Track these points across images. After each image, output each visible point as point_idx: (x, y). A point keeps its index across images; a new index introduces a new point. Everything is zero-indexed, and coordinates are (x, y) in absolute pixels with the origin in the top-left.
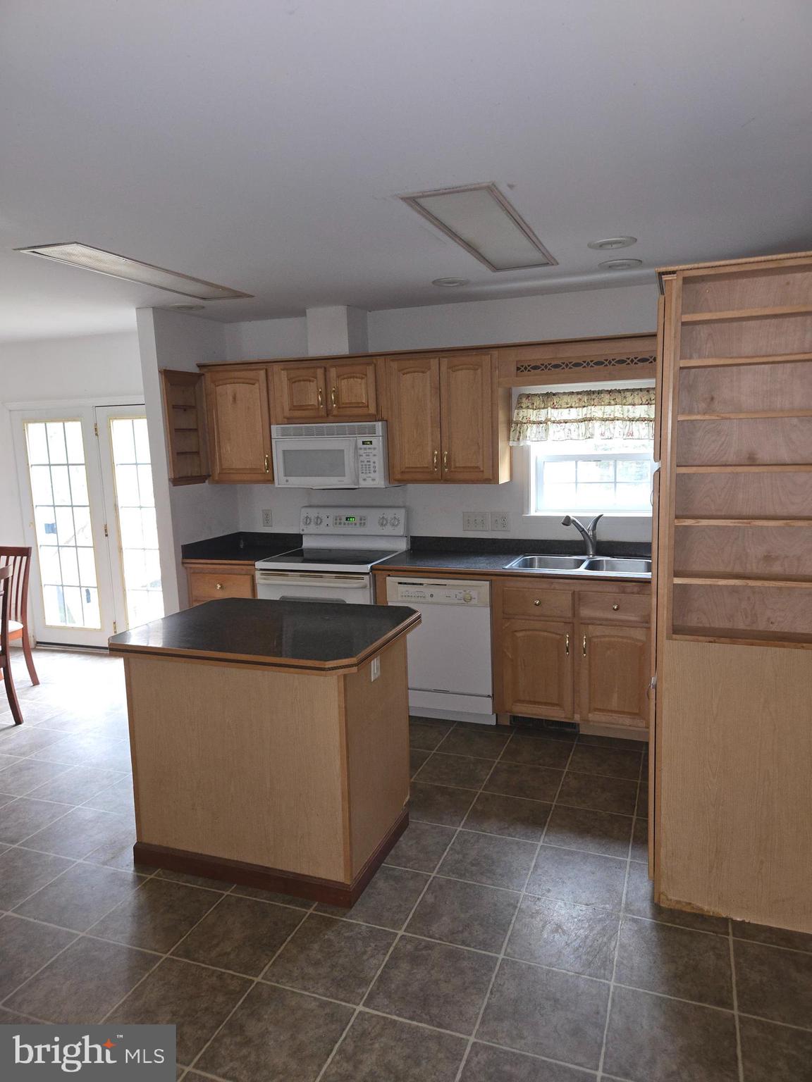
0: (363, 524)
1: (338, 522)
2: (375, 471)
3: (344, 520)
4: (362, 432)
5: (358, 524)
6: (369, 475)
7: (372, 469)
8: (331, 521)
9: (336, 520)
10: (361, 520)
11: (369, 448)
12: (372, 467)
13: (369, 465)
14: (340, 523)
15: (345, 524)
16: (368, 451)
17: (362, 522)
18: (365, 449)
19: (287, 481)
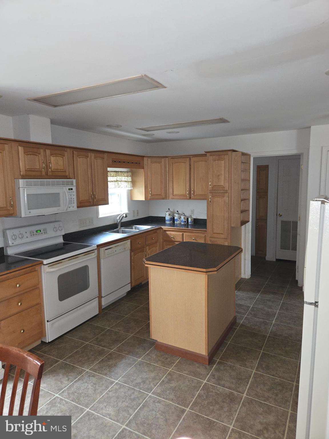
0: (46, 233)
1: (32, 234)
2: (74, 203)
3: (35, 233)
4: (68, 184)
5: (43, 233)
6: (71, 205)
7: (73, 202)
8: (28, 234)
9: (31, 233)
10: (44, 230)
11: (72, 192)
12: (72, 201)
13: (72, 200)
14: (34, 235)
15: (36, 234)
16: (71, 193)
17: (45, 231)
18: (70, 192)
19: (30, 212)
